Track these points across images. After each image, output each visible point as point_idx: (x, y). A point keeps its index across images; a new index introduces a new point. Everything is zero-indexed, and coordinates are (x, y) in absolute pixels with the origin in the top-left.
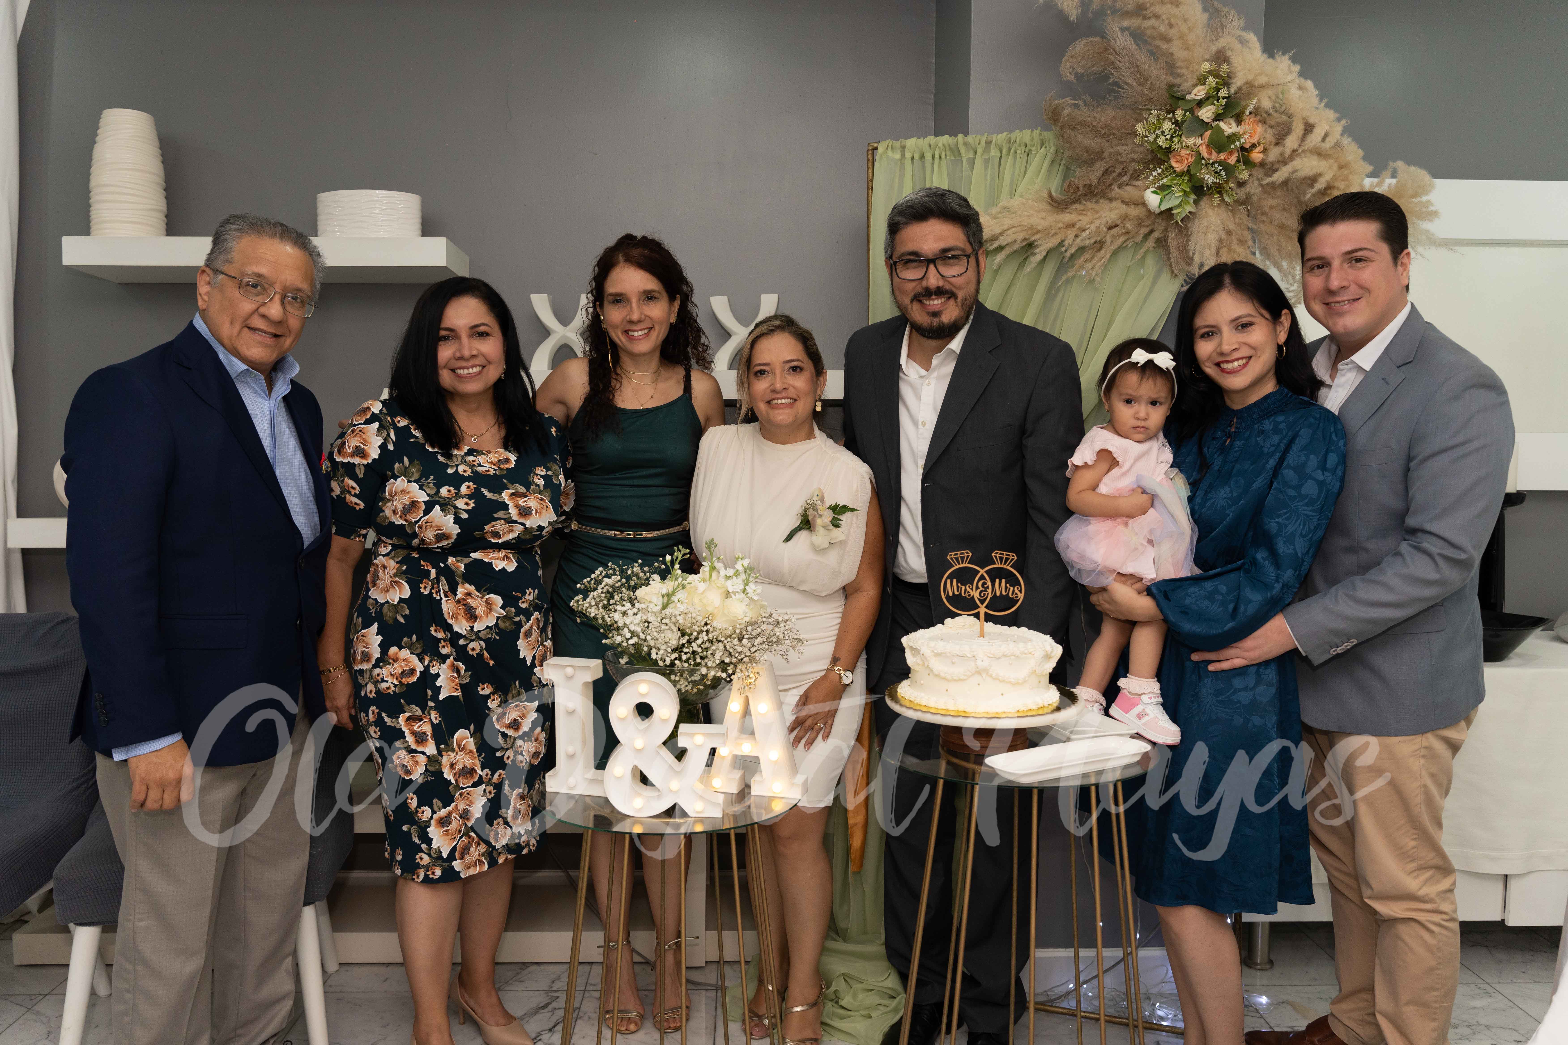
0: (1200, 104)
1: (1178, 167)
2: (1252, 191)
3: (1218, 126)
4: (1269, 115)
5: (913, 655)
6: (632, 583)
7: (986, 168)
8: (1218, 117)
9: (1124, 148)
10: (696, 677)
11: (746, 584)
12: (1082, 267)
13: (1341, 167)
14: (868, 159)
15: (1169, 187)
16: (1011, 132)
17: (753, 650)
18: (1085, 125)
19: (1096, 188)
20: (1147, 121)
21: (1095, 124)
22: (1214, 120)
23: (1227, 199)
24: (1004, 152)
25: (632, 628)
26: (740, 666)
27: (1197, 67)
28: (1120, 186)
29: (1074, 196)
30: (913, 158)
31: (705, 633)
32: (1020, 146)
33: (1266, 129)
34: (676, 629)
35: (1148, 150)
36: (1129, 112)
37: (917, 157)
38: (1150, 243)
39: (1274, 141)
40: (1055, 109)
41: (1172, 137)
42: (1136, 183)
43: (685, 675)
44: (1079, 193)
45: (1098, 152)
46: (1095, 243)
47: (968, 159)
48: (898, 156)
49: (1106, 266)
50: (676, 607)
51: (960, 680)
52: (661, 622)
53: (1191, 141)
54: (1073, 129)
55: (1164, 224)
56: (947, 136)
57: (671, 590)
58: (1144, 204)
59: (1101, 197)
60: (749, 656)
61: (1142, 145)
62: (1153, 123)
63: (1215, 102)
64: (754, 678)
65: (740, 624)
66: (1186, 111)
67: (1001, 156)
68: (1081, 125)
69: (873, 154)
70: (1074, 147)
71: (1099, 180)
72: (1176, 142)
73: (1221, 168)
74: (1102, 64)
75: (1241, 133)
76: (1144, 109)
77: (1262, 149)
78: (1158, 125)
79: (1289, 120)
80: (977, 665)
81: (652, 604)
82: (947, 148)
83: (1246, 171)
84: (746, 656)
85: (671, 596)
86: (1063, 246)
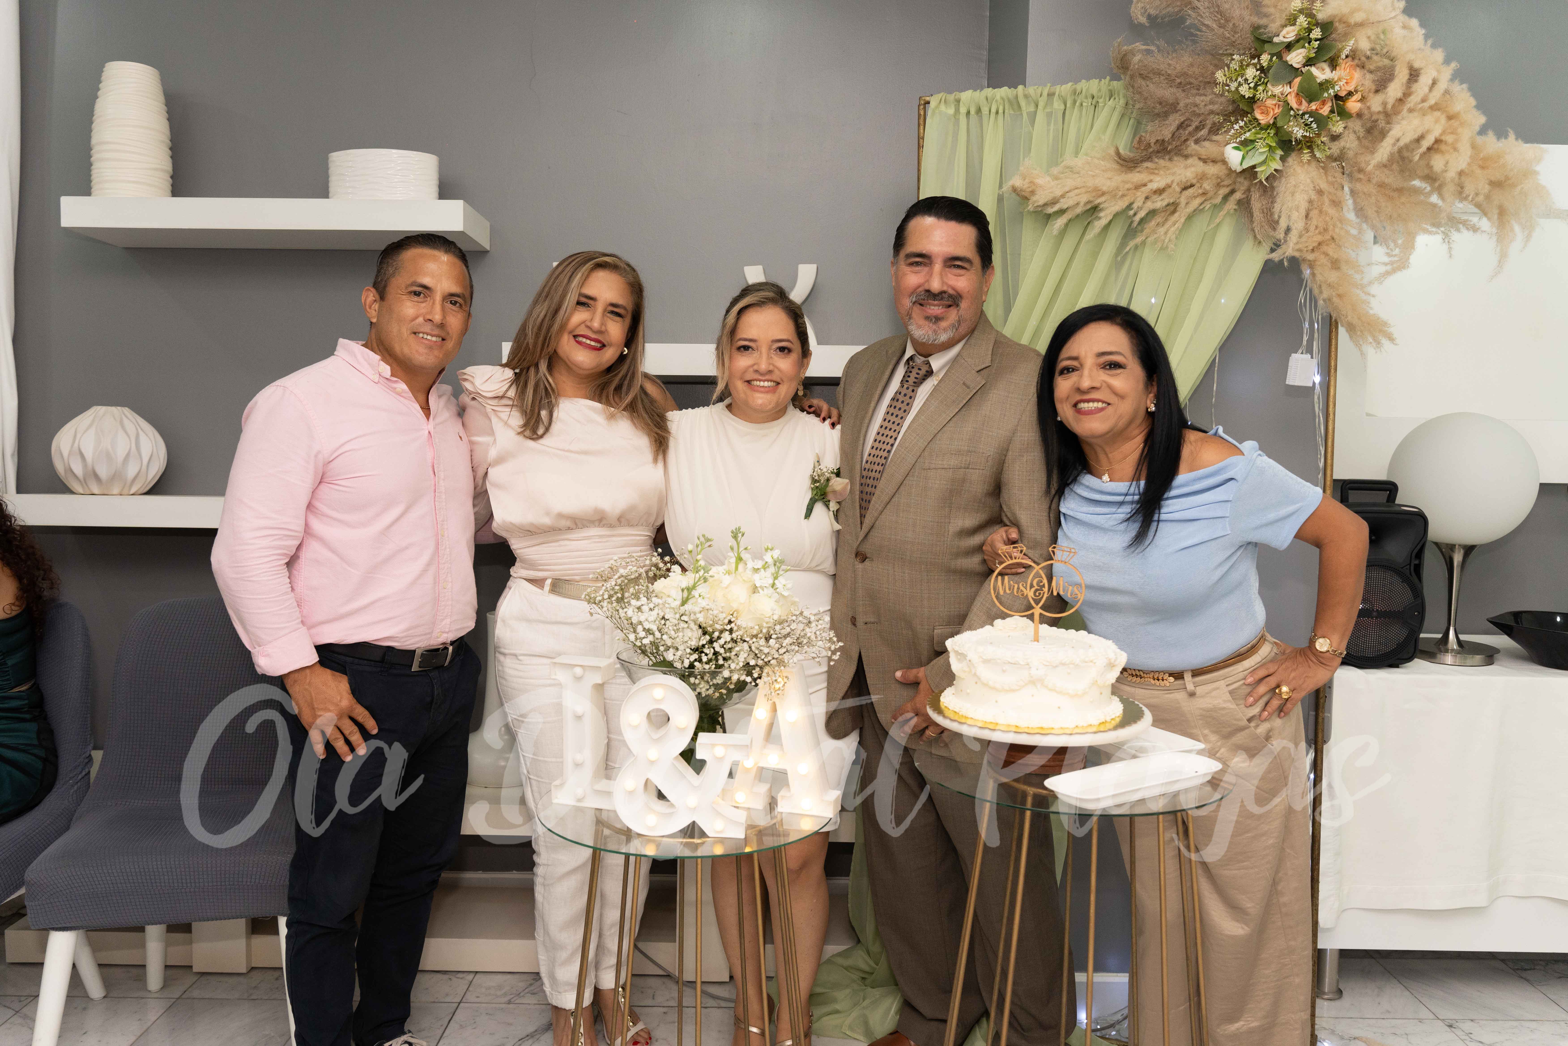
0: (1289, 47)
1: (1263, 119)
2: (1348, 146)
3: (1310, 73)
4: (1368, 58)
5: (959, 660)
6: (651, 574)
7: (1049, 124)
8: (1310, 62)
9: (1202, 98)
10: (719, 680)
11: (776, 578)
12: (1154, 232)
13: (1450, 118)
14: (919, 115)
15: (1252, 141)
16: (1076, 82)
17: (782, 651)
18: (1159, 74)
19: (1169, 144)
20: (1229, 68)
21: (1170, 72)
22: (1304, 66)
23: (1318, 154)
24: (1068, 105)
25: (647, 625)
26: (766, 670)
27: (1286, 5)
28: (1197, 142)
29: (1144, 153)
30: (968, 113)
31: (727, 633)
32: (1086, 97)
33: (1365, 74)
34: (695, 627)
35: (1229, 101)
36: (1209, 57)
37: (973, 112)
38: (1231, 205)
39: (1374, 88)
40: (1125, 55)
41: (1256, 85)
42: (1215, 138)
43: (706, 678)
44: (1151, 150)
45: (1172, 104)
46: (1168, 205)
47: (1028, 114)
48: (951, 111)
49: (1181, 231)
50: (696, 602)
51: (1012, 690)
52: (680, 619)
53: (1278, 90)
54: (1144, 77)
55: (1246, 183)
56: (1006, 88)
57: (691, 583)
58: (1224, 162)
59: (1176, 154)
60: (777, 659)
61: (1222, 95)
62: (1235, 70)
63: (1307, 45)
64: (783, 683)
65: (767, 623)
66: (1272, 55)
67: (1065, 109)
68: (1154, 74)
69: (925, 108)
70: (1146, 99)
71: (1173, 135)
72: (1261, 91)
73: (1312, 119)
74: (1178, 3)
75: (1336, 79)
76: (1225, 55)
77: (1360, 98)
78: (1241, 72)
79: (1391, 63)
80: (1030, 674)
81: (671, 598)
82: (1006, 101)
83: (1341, 122)
84: (773, 658)
85: (692, 590)
86: (1132, 209)
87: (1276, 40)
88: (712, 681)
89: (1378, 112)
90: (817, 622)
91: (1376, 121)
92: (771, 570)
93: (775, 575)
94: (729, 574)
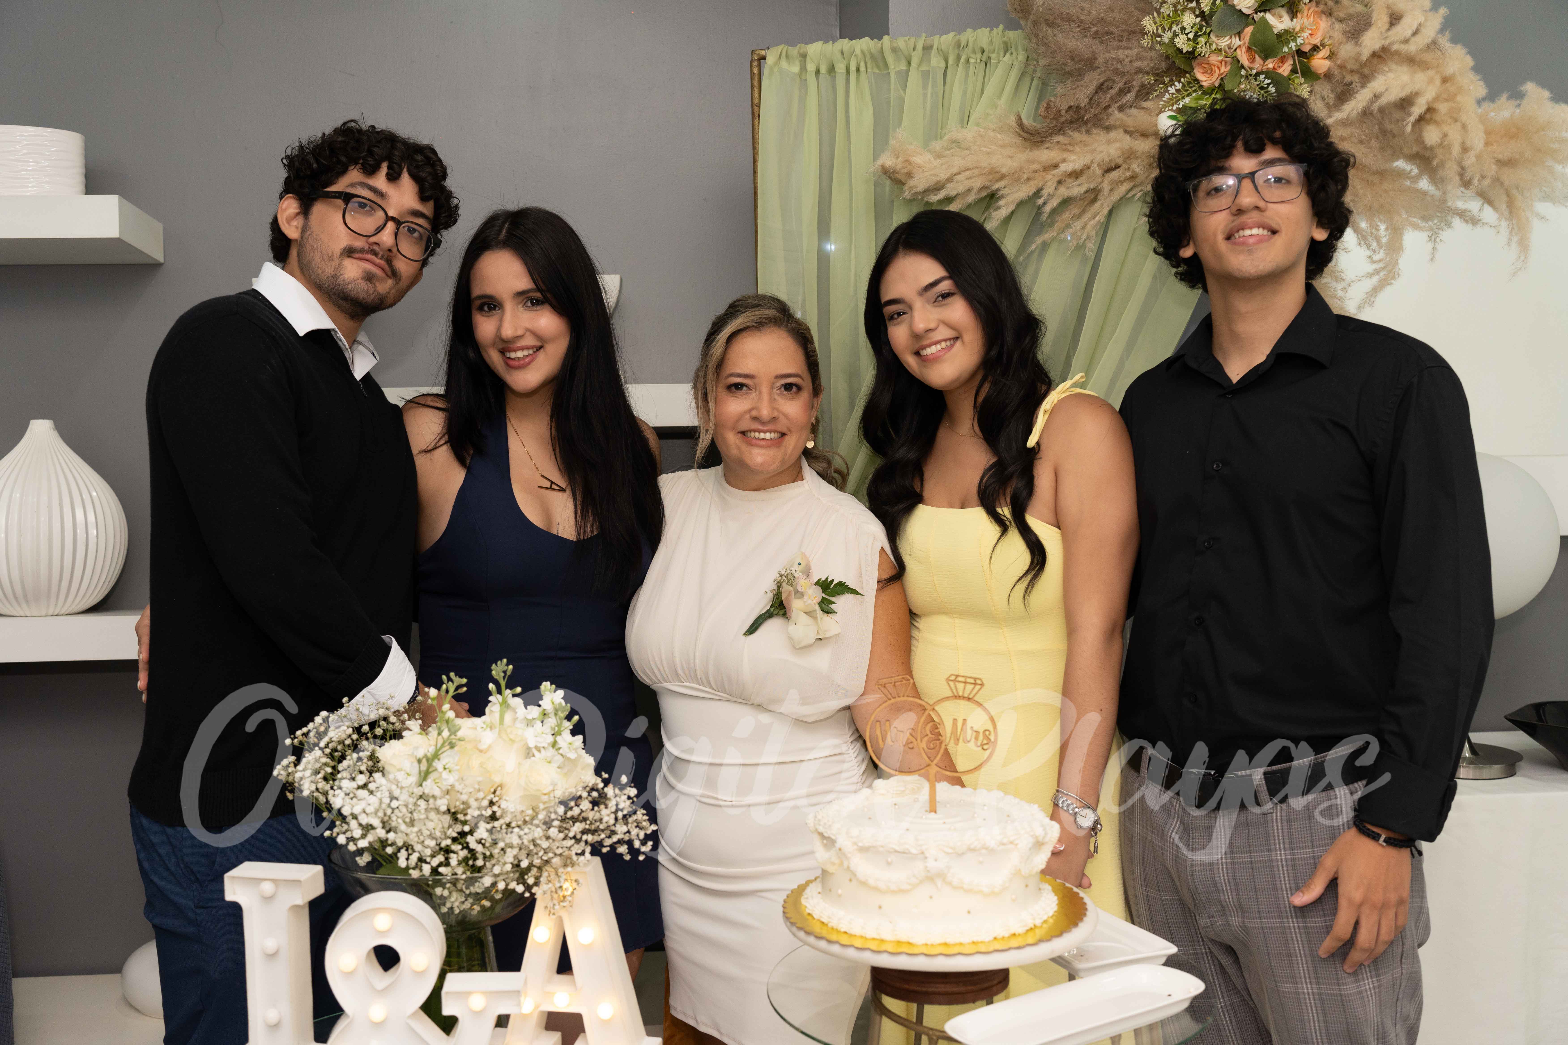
1: (1206, 80)
3: (1264, 21)
5: (825, 846)
6: (379, 731)
7: (925, 86)
8: (1263, 6)
9: (1127, 52)
10: (478, 888)
11: (559, 733)
12: (1067, 228)
13: (1444, 79)
14: (752, 74)
15: (1194, 109)
16: (961, 30)
18: (1069, 19)
19: (1085, 111)
21: (1082, 17)
22: (1257, 11)
24: (951, 62)
25: (364, 820)
26: (546, 873)
28: (1121, 109)
29: (1054, 123)
30: (818, 72)
31: (487, 820)
32: (974, 51)
33: (1333, 24)
34: (440, 814)
35: (1161, 56)
37: (824, 70)
39: (1344, 40)
41: (1196, 36)
42: (1144, 104)
43: (459, 885)
45: (1088, 60)
46: (1087, 191)
47: (898, 73)
48: (796, 69)
50: (440, 779)
51: (901, 891)
52: (417, 803)
53: (1223, 42)
54: (1051, 24)
56: (867, 39)
57: (432, 750)
59: (1094, 125)
60: (561, 855)
61: (1151, 49)
62: (1169, 15)
64: (571, 890)
65: (545, 803)
67: (947, 67)
68: (1062, 19)
69: (759, 65)
70: (1053, 52)
71: (1091, 99)
72: (1203, 44)
73: (1270, 81)
75: (1297, 29)
77: (1328, 53)
78: (1175, 19)
79: (1365, 9)
80: (926, 867)
81: (403, 773)
82: (868, 56)
83: (1306, 85)
84: (556, 854)
85: (433, 760)
86: (1040, 197)
88: (467, 888)
89: (1352, 71)
90: (618, 799)
91: (1350, 84)
92: (552, 721)
93: (557, 729)
94: (491, 728)
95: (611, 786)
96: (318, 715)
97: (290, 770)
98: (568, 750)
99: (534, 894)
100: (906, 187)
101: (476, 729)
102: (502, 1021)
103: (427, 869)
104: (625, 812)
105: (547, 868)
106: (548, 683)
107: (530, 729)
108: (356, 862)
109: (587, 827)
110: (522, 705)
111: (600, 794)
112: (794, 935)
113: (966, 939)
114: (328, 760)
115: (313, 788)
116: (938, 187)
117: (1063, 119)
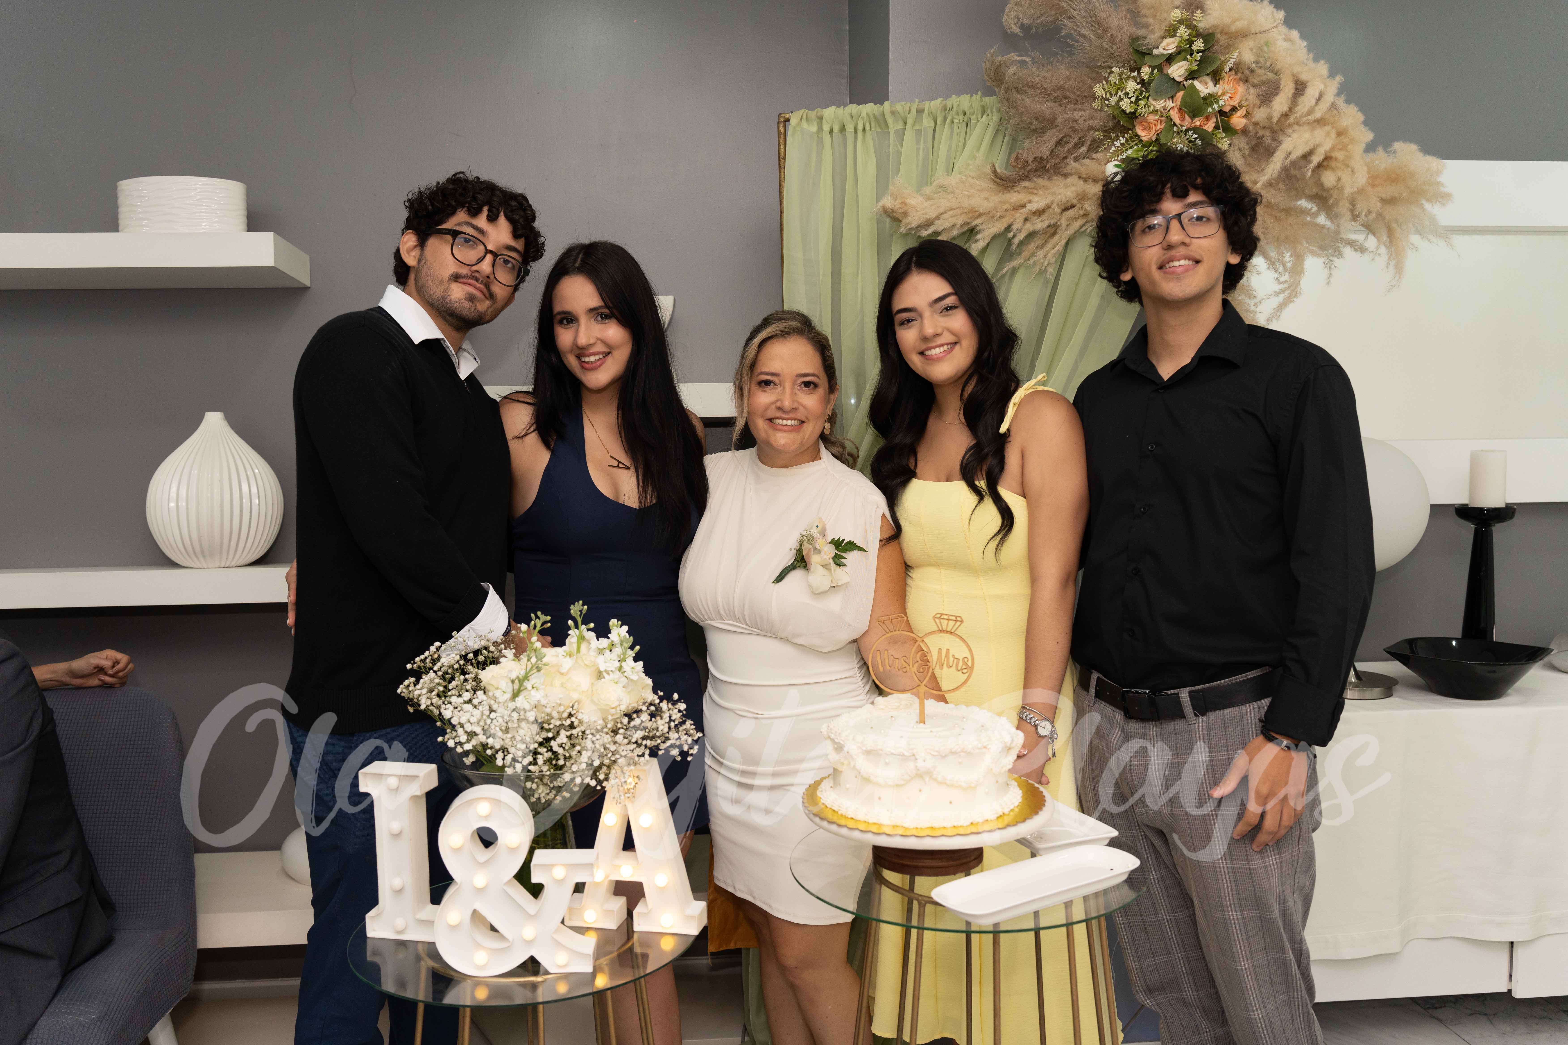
0: (1170, 59)
1: (1145, 136)
3: (1193, 87)
4: (1252, 71)
6: (481, 658)
7: (918, 142)
9: (1081, 113)
10: (560, 783)
11: (624, 660)
13: (1339, 133)
14: (779, 133)
16: (946, 97)
18: (1034, 87)
19: (1047, 162)
21: (1045, 85)
22: (1187, 79)
24: (938, 122)
25: (469, 728)
27: (1165, 15)
28: (1076, 159)
29: (1022, 171)
30: (832, 131)
31: (567, 728)
32: (957, 114)
33: (1248, 89)
35: (1109, 116)
36: (1086, 70)
39: (1258, 102)
40: (999, 66)
41: (1137, 100)
42: (1095, 155)
43: (545, 781)
45: (1049, 120)
46: (1048, 226)
47: (896, 131)
48: (814, 128)
49: (1062, 255)
50: (529, 696)
51: (897, 786)
53: (1159, 105)
54: (1020, 91)
56: (871, 104)
57: (523, 672)
59: (1054, 172)
60: (625, 756)
61: (1101, 110)
62: (1115, 83)
63: (1189, 57)
64: (633, 784)
65: (612, 715)
66: (1153, 68)
67: (935, 127)
68: (1029, 87)
69: (785, 126)
70: (1021, 114)
71: (1052, 152)
72: (1143, 106)
73: (1197, 136)
74: (1053, 13)
75: (1220, 93)
76: (1103, 67)
77: (1245, 112)
78: (1121, 85)
79: (1275, 77)
80: (916, 766)
81: (499, 691)
82: (872, 118)
83: (1226, 139)
84: (621, 756)
85: (523, 680)
86: (1010, 231)
87: (1155, 52)
88: (551, 782)
89: (1264, 127)
90: (671, 712)
91: (1262, 138)
92: (618, 650)
93: (622, 656)
94: (570, 656)
95: (665, 702)
96: (433, 645)
97: (411, 689)
98: (631, 673)
99: (605, 787)
100: (903, 223)
101: (558, 656)
102: (579, 888)
103: (519, 767)
104: (677, 722)
105: (616, 767)
106: (616, 620)
107: (601, 656)
108: (463, 761)
109: (646, 734)
110: (595, 638)
111: (656, 708)
112: (811, 820)
113: (948, 824)
114: (441, 681)
115: (429, 703)
116: (928, 224)
117: (1029, 168)
